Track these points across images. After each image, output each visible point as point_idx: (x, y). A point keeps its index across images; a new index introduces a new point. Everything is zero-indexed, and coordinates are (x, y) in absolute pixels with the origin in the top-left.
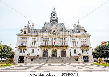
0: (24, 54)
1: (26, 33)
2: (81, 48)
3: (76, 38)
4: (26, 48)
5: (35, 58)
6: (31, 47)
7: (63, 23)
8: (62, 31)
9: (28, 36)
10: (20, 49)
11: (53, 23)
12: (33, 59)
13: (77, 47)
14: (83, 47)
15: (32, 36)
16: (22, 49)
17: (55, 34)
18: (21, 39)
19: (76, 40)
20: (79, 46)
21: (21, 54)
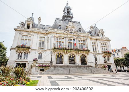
0: (25, 60)
1: (30, 28)
2: (103, 54)
3: (96, 42)
4: (30, 50)
5: (48, 66)
6: (37, 49)
7: (79, 23)
8: (80, 31)
9: (33, 33)
10: (19, 51)
11: (67, 20)
12: (43, 68)
13: (98, 53)
14: (105, 53)
15: (39, 33)
16: (22, 51)
17: (72, 33)
18: (21, 36)
19: (96, 45)
20: (100, 52)
21: (19, 60)
